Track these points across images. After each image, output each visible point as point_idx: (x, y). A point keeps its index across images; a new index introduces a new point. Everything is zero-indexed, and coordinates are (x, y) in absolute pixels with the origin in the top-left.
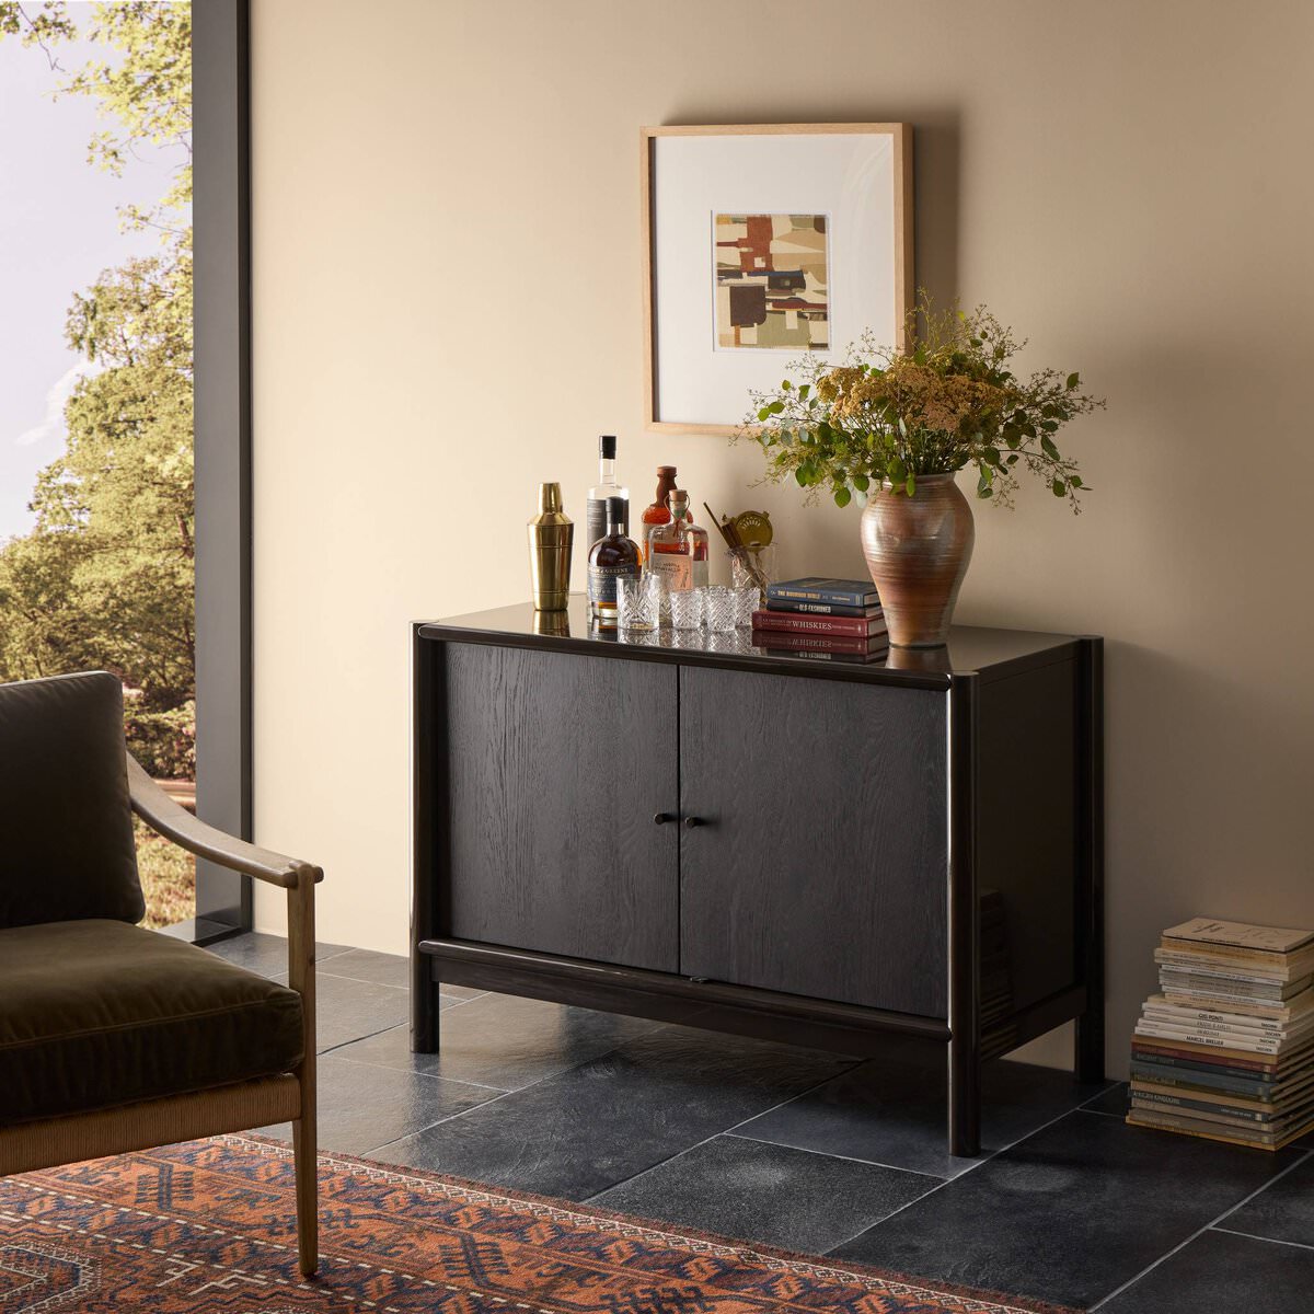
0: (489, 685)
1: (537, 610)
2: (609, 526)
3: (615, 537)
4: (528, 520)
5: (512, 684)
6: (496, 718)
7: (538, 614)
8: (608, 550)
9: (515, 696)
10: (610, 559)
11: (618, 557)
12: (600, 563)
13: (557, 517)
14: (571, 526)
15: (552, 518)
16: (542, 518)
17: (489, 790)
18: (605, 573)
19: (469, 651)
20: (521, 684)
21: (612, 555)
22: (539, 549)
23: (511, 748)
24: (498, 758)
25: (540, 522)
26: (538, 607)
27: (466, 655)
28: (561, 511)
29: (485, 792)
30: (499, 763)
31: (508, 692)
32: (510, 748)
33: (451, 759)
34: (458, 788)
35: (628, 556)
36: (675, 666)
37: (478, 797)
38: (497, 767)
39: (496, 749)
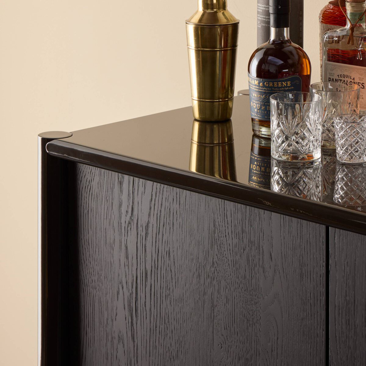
0: (120, 217)
1: (196, 120)
2: (273, 30)
3: (280, 44)
4: (188, 18)
5: (143, 220)
6: (127, 257)
7: (197, 125)
8: (270, 58)
9: (147, 234)
10: (273, 70)
11: (282, 67)
12: (260, 73)
13: (220, 15)
14: (235, 26)
15: (214, 17)
16: (203, 15)
17: (120, 339)
18: (264, 86)
19: (100, 175)
20: (153, 221)
21: (274, 64)
22: (198, 52)
23: (143, 296)
24: (129, 305)
25: (200, 20)
26: (197, 115)
27: (97, 179)
28: (224, 7)
29: (116, 341)
30: (131, 310)
31: (140, 229)
32: (141, 294)
33: (82, 295)
34: (89, 330)
35: (293, 65)
36: (323, 227)
37: (109, 344)
38: (127, 313)
39: (127, 294)
